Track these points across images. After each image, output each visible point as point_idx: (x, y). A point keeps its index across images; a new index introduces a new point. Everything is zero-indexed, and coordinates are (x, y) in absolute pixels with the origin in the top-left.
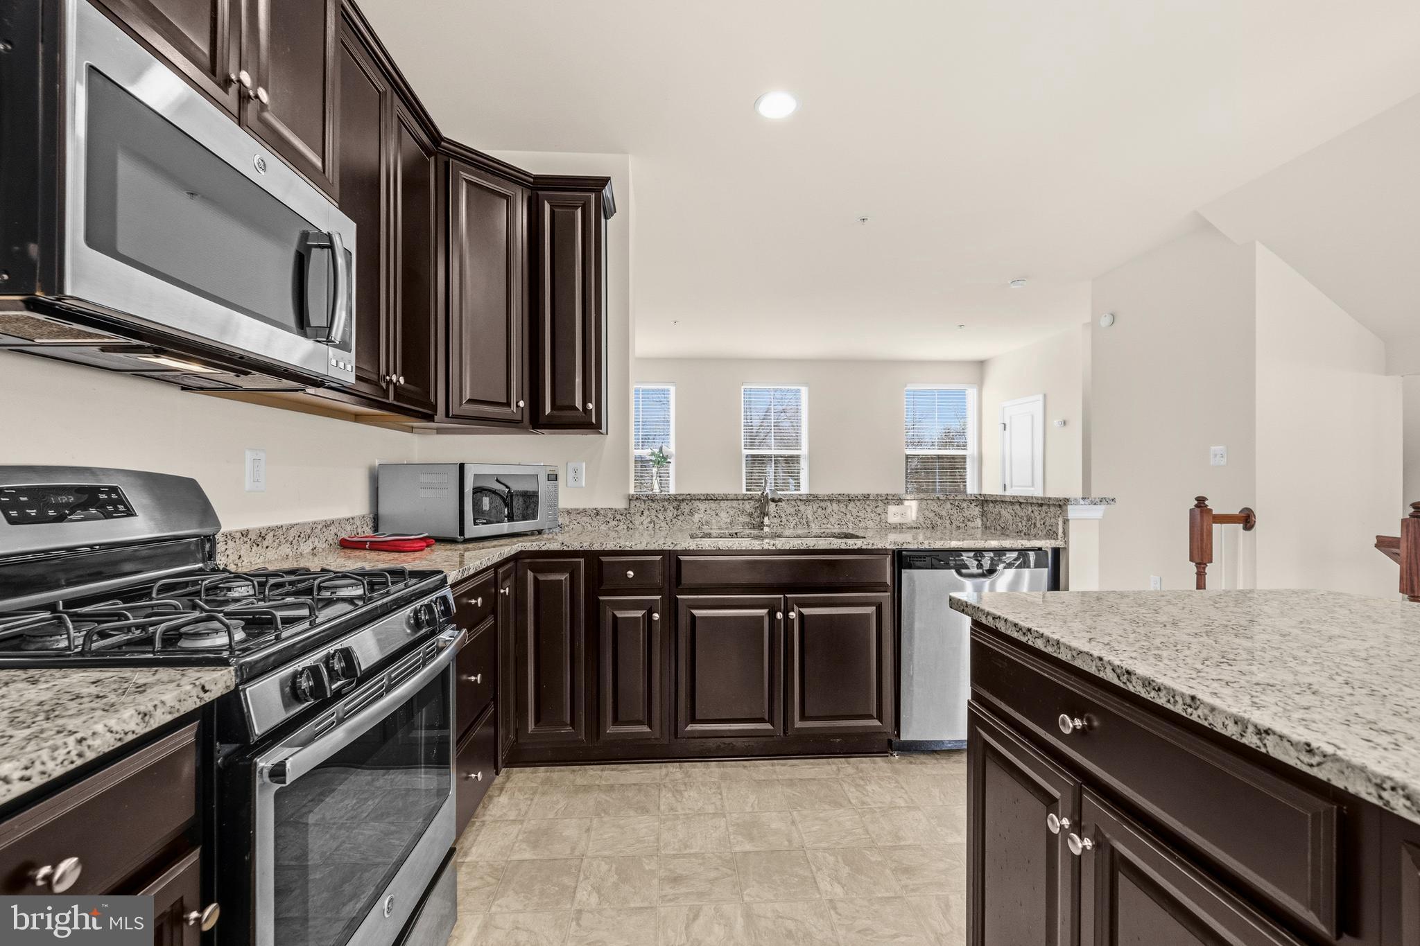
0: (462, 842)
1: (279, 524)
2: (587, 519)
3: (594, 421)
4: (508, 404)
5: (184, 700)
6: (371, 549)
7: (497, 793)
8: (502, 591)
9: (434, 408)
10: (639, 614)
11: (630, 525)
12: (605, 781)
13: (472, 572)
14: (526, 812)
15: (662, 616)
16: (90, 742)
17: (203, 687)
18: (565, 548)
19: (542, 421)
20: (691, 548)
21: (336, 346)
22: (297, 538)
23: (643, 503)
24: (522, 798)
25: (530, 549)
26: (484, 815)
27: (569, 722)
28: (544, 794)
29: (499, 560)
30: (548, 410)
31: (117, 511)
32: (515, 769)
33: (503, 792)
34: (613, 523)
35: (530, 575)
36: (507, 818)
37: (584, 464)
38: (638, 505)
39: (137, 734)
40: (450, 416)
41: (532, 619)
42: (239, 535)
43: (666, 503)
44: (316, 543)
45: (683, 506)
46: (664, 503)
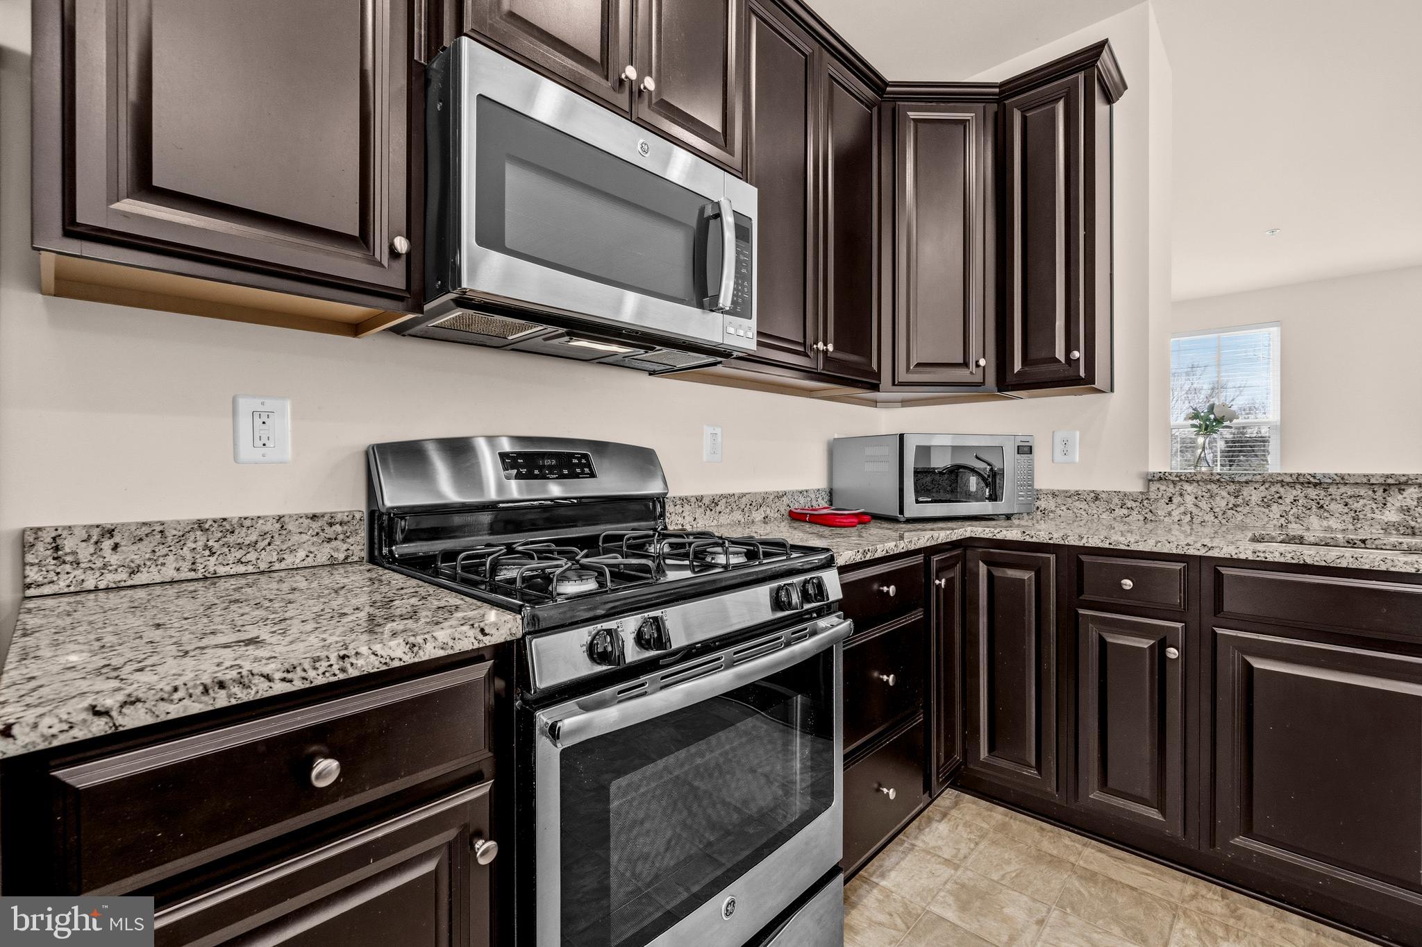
0: (883, 860)
1: (731, 492)
2: (1083, 505)
3: (1082, 374)
4: (965, 364)
5: (459, 639)
6: (810, 522)
7: (938, 817)
8: (937, 582)
9: (878, 375)
10: (1145, 644)
11: (1149, 516)
12: (1086, 861)
13: (879, 554)
14: (965, 857)
15: (1185, 653)
16: (353, 660)
17: (482, 631)
18: (1028, 539)
19: (1010, 379)
20: (1243, 556)
21: (728, 313)
22: (748, 506)
23: (1171, 486)
24: (965, 836)
25: (982, 536)
26: (916, 838)
27: (1033, 763)
28: (994, 843)
29: (928, 544)
30: (1018, 366)
31: (583, 472)
32: (967, 796)
33: (946, 820)
34: (1120, 512)
35: (983, 569)
36: (940, 854)
37: (1078, 433)
38: (1163, 488)
39: (404, 662)
40: (896, 383)
41: (986, 621)
42: (693, 500)
43: (1213, 487)
44: (768, 512)
45: (1246, 491)
46: (1209, 487)
